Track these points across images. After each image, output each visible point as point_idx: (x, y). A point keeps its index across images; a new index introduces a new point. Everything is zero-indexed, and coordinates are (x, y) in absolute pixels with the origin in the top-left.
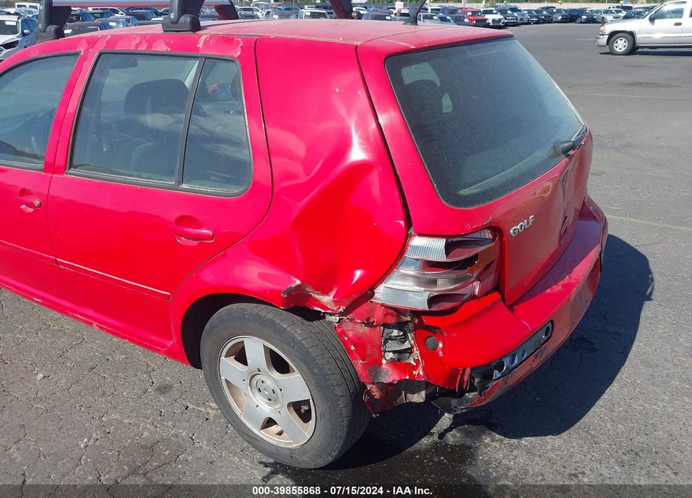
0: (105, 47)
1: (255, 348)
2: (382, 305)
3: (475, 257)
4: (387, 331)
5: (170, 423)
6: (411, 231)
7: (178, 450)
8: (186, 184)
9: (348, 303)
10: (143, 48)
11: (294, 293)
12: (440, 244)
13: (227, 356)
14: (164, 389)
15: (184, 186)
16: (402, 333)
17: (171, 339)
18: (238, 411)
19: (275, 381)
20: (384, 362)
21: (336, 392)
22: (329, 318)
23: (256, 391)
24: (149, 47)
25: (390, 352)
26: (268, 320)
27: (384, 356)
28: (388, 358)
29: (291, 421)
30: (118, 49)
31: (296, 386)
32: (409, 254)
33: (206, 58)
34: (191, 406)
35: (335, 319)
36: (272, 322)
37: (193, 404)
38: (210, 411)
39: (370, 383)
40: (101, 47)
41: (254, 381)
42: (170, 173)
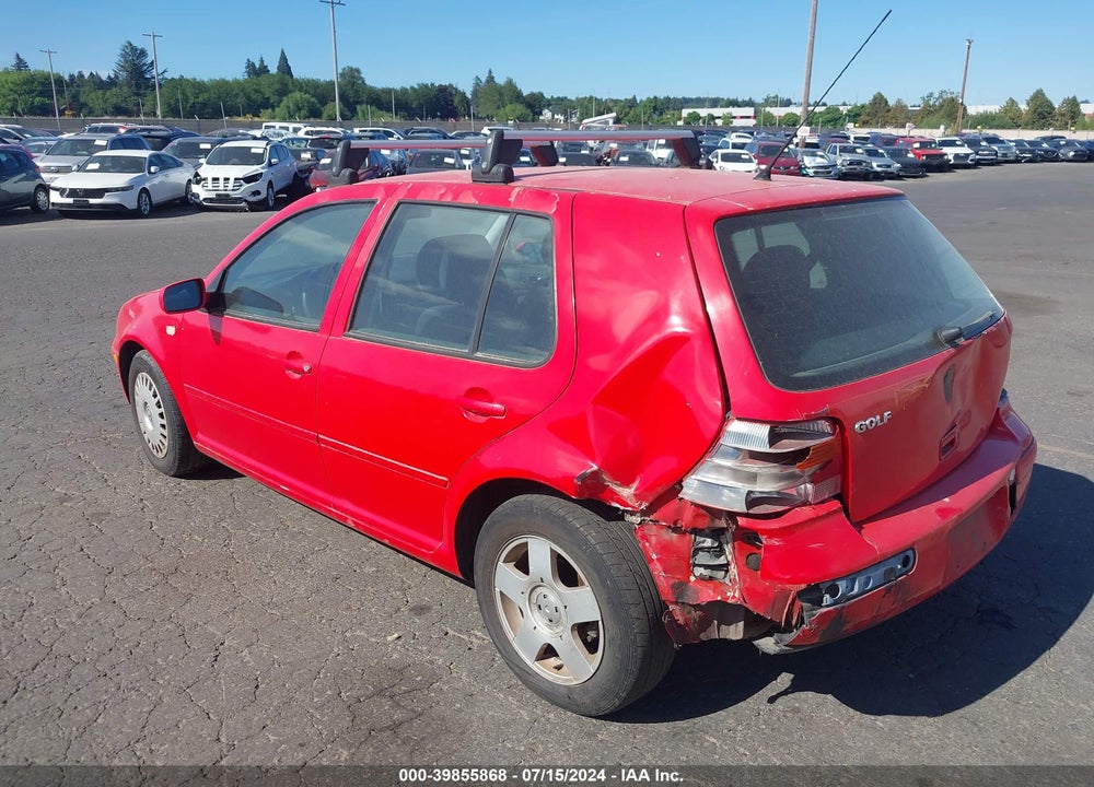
0: (405, 196)
1: (540, 553)
2: (693, 504)
3: (805, 451)
4: (699, 539)
5: (424, 648)
6: (730, 414)
7: (432, 679)
8: (482, 351)
9: (651, 499)
10: (449, 199)
11: (589, 482)
12: (762, 431)
13: (505, 561)
14: (420, 610)
15: (479, 354)
16: (716, 545)
17: (439, 538)
18: (510, 635)
19: (560, 595)
20: (692, 579)
21: (631, 612)
22: (628, 518)
23: (535, 608)
24: (456, 197)
25: (700, 566)
26: (559, 517)
27: (692, 572)
28: (697, 574)
29: (573, 649)
30: (419, 199)
31: (584, 603)
32: (727, 441)
33: (517, 214)
34: (451, 633)
35: (636, 519)
36: (564, 519)
37: (455, 631)
38: (474, 640)
39: (672, 603)
40: (400, 196)
41: (534, 595)
42: (464, 340)
